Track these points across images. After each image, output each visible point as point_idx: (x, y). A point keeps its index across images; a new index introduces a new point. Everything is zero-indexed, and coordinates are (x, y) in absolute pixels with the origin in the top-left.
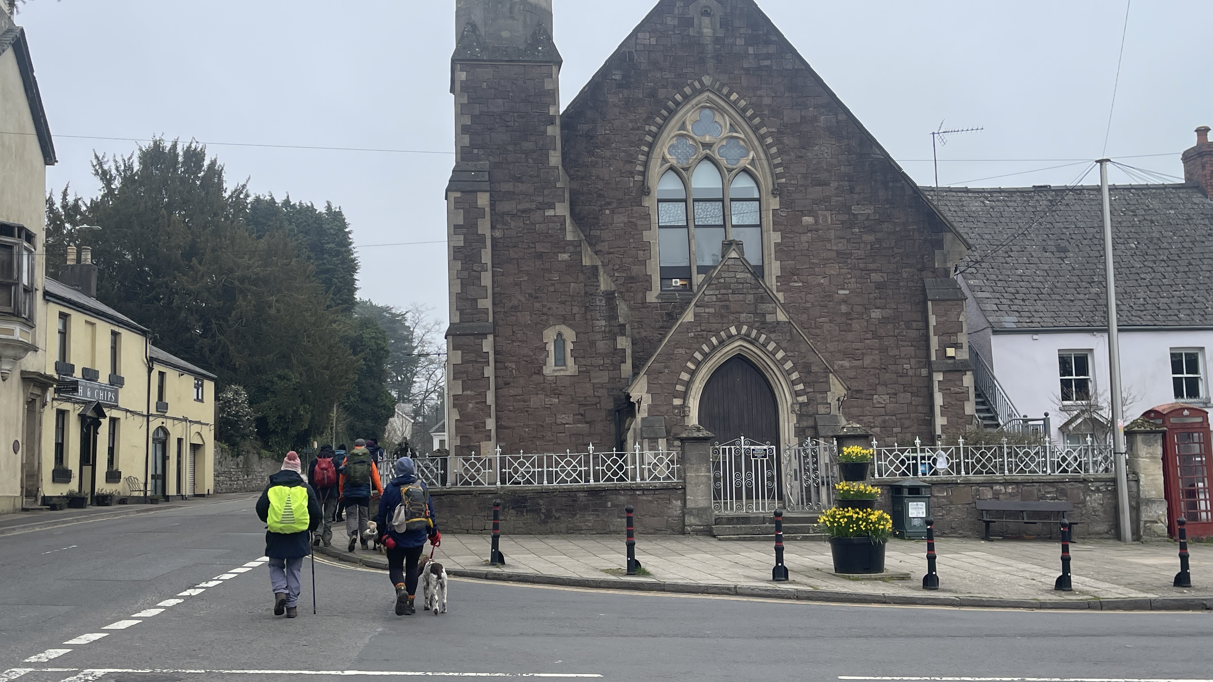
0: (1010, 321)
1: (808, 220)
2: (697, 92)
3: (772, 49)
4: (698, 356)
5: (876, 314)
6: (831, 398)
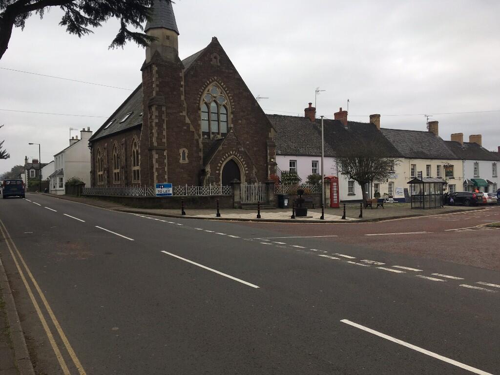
0: (279, 152)
1: (240, 121)
2: (213, 81)
3: (232, 71)
4: (223, 159)
5: (255, 149)
6: (254, 172)
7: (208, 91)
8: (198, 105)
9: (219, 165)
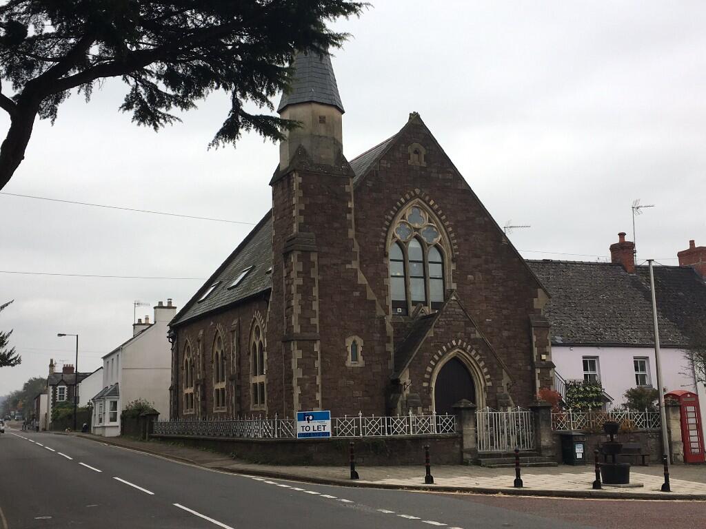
0: (559, 339)
1: (470, 276)
2: (412, 198)
3: (450, 176)
4: (436, 357)
5: (505, 334)
6: (504, 384)
7: (403, 217)
8: (381, 246)
9: (429, 369)
